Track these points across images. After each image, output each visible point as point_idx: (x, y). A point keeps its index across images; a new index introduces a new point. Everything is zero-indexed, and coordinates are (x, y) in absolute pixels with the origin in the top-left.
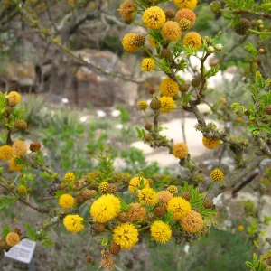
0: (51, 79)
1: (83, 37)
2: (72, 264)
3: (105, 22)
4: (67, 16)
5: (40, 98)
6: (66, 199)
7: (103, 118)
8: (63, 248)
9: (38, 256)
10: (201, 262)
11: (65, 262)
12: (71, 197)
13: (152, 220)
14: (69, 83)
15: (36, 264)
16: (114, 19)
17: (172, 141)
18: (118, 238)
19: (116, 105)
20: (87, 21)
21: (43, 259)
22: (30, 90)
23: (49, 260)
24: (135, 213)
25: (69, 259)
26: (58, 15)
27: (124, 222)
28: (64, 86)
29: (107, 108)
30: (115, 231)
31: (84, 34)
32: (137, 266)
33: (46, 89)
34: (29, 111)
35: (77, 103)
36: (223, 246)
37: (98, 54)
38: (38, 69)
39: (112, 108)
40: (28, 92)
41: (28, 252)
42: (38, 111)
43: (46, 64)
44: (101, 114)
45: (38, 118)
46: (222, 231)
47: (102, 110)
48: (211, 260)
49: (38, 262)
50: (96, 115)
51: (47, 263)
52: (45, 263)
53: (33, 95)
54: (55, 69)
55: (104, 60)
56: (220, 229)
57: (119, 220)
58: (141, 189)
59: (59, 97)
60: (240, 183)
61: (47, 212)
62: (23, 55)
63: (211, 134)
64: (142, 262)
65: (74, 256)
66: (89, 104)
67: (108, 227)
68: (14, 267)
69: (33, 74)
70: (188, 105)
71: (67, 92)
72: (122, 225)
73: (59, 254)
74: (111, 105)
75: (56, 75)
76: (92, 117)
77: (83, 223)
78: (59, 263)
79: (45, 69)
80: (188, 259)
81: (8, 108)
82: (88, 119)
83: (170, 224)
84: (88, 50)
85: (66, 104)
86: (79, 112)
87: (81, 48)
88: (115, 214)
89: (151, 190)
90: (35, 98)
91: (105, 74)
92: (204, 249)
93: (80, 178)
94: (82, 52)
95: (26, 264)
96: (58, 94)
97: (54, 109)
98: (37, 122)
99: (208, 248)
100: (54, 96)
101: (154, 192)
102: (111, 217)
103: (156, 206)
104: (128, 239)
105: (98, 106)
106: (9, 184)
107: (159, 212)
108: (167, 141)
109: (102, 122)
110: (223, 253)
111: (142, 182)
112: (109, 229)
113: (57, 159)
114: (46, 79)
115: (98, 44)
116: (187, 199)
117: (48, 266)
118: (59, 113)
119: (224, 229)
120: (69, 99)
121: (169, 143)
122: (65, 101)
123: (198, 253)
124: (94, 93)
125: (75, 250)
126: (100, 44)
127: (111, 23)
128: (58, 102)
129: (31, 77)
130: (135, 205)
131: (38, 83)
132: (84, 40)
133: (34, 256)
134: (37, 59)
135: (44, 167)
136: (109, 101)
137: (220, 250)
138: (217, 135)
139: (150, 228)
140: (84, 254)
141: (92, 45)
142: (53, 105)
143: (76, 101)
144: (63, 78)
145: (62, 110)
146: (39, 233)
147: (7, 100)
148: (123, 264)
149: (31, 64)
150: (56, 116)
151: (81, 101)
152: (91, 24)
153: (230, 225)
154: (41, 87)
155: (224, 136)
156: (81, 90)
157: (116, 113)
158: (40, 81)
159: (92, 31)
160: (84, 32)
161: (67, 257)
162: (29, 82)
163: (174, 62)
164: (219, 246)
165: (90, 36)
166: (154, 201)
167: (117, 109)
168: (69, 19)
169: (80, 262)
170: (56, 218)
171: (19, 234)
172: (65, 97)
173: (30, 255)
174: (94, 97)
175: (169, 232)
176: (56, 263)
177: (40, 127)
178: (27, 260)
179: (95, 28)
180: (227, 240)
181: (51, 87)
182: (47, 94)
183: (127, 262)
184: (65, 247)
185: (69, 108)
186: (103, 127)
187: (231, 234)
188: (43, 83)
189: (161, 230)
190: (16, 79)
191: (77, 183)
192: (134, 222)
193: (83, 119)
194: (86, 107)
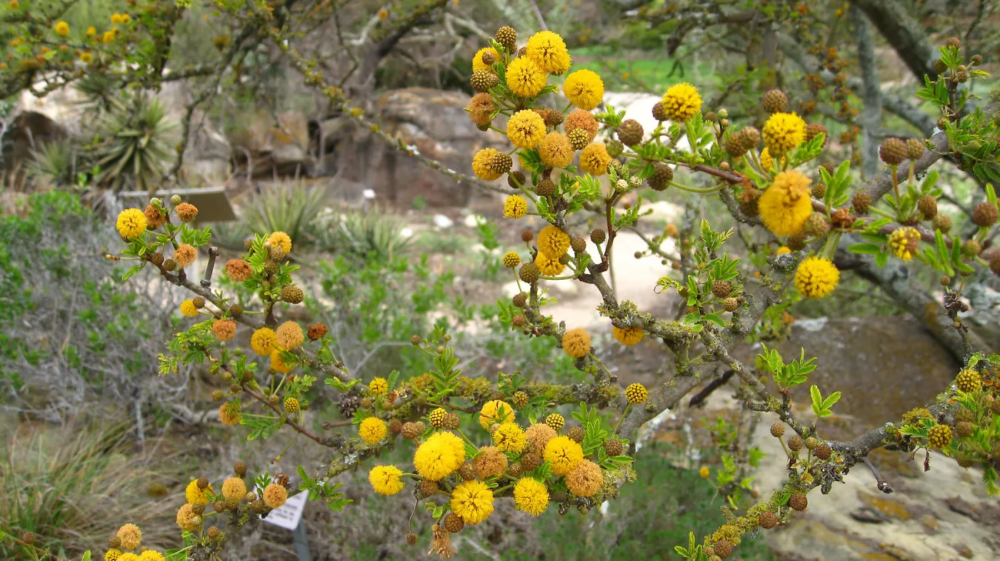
0: (340, 148)
1: (408, 61)
2: (380, 532)
3: (452, 32)
4: (375, 19)
5: (317, 189)
6: (372, 428)
7: (446, 231)
8: (362, 501)
9: (313, 516)
10: (635, 532)
11: (365, 527)
12: (381, 422)
13: (519, 475)
14: (377, 157)
15: (309, 532)
16: (472, 25)
17: (562, 324)
18: (460, 506)
19: (473, 204)
20: (416, 30)
21: (323, 522)
22: (298, 171)
23: (335, 524)
24: (490, 465)
25: (375, 523)
26: (356, 17)
27: (468, 478)
28: (367, 165)
29: (456, 210)
30: (455, 494)
31: (409, 56)
32: (509, 538)
33: (331, 170)
34: (296, 214)
35: (393, 198)
36: (681, 501)
37: (439, 97)
38: (313, 127)
39: (465, 211)
40: (292, 175)
41: (295, 508)
42: (315, 216)
43: (330, 117)
44: (443, 221)
45: (312, 229)
46: (681, 470)
47: (444, 213)
48: (657, 527)
49: (312, 527)
50: (433, 224)
51: (330, 531)
52: (327, 531)
53: (303, 181)
54: (349, 128)
55: (451, 110)
56: (676, 464)
57: (461, 475)
58: (500, 422)
59: (356, 186)
60: (711, 381)
61: (337, 444)
62: (282, 98)
63: (627, 320)
64: (519, 530)
65: (384, 518)
66: (418, 200)
67: (444, 486)
68: (265, 537)
69: (304, 137)
70: (587, 272)
71: (372, 176)
72: (467, 484)
73: (355, 512)
74: (464, 204)
75: (351, 140)
76: (424, 227)
77: (402, 479)
78: (355, 530)
79: (329, 128)
80: (610, 525)
81: (269, 264)
82: (415, 233)
83: (546, 482)
84: (417, 89)
85: (371, 201)
86: (397, 218)
87: (403, 84)
88: (454, 466)
89: (515, 427)
90: (309, 187)
91: (453, 140)
92: (644, 507)
93: (397, 386)
94: (405, 94)
95: (289, 531)
96: (355, 179)
97: (345, 210)
98: (311, 238)
99: (651, 504)
100: (346, 184)
101: (521, 431)
102: (449, 471)
103: (524, 453)
104: (476, 508)
105: (436, 206)
106: (268, 393)
107: (530, 462)
108: (554, 325)
109: (446, 239)
110: (682, 514)
111: (501, 411)
112: (445, 489)
113: (352, 321)
114: (330, 148)
115: (437, 78)
116: (578, 441)
117: (332, 537)
118: (357, 220)
119: (686, 465)
120: (376, 190)
121: (558, 330)
122: (369, 194)
123: (629, 514)
124: (428, 179)
125: (385, 506)
126: (442, 75)
127: (465, 33)
128: (353, 196)
129: (299, 145)
130: (489, 450)
131: (314, 159)
132: (410, 67)
133: (304, 515)
134: (313, 109)
135: (333, 367)
136: (460, 196)
137: (674, 508)
138: (638, 321)
139: (513, 489)
140: (404, 513)
141: (425, 80)
142: (343, 203)
143: (390, 195)
144: (366, 146)
145: (363, 213)
146: (322, 484)
147: (269, 249)
148: (480, 533)
149: (300, 115)
150: (350, 225)
151: (401, 195)
152: (424, 35)
153: (696, 457)
154: (319, 165)
155: (651, 323)
156: (403, 171)
157: (471, 221)
158: (317, 154)
159: (425, 49)
160: (410, 50)
161: (371, 518)
162: (296, 154)
163: (562, 199)
164: (673, 499)
165: (422, 61)
166: (520, 445)
167: (477, 212)
168: (378, 25)
169: (396, 530)
170: (353, 456)
171: (287, 486)
172: (368, 188)
173: (297, 515)
174: (428, 186)
175: (545, 497)
176: (349, 530)
177: (317, 248)
178: (291, 524)
179: (433, 43)
180: (692, 488)
181: (341, 165)
182: (333, 181)
183: (491, 530)
184: (366, 498)
185: (377, 208)
186: (447, 249)
187: (698, 476)
188: (323, 156)
189: (531, 492)
190: (268, 147)
191: (391, 397)
192: (486, 479)
193: (406, 232)
194: (414, 207)
